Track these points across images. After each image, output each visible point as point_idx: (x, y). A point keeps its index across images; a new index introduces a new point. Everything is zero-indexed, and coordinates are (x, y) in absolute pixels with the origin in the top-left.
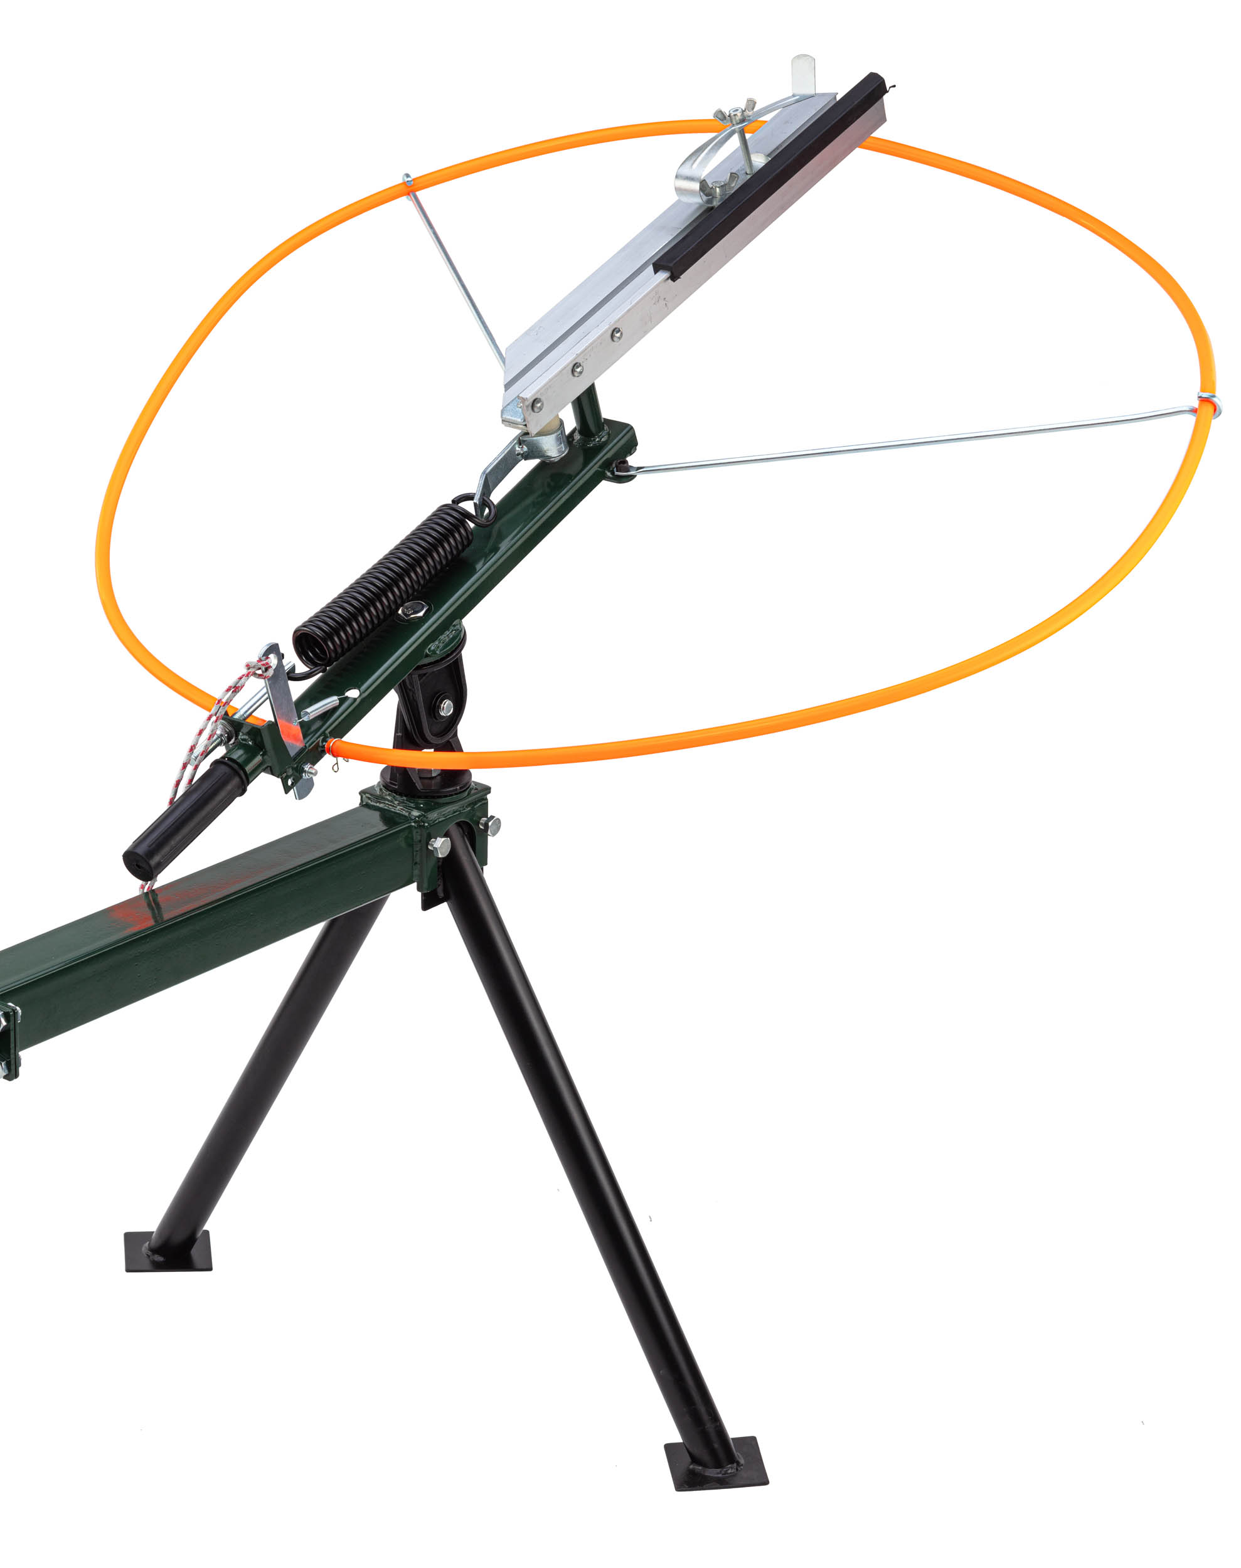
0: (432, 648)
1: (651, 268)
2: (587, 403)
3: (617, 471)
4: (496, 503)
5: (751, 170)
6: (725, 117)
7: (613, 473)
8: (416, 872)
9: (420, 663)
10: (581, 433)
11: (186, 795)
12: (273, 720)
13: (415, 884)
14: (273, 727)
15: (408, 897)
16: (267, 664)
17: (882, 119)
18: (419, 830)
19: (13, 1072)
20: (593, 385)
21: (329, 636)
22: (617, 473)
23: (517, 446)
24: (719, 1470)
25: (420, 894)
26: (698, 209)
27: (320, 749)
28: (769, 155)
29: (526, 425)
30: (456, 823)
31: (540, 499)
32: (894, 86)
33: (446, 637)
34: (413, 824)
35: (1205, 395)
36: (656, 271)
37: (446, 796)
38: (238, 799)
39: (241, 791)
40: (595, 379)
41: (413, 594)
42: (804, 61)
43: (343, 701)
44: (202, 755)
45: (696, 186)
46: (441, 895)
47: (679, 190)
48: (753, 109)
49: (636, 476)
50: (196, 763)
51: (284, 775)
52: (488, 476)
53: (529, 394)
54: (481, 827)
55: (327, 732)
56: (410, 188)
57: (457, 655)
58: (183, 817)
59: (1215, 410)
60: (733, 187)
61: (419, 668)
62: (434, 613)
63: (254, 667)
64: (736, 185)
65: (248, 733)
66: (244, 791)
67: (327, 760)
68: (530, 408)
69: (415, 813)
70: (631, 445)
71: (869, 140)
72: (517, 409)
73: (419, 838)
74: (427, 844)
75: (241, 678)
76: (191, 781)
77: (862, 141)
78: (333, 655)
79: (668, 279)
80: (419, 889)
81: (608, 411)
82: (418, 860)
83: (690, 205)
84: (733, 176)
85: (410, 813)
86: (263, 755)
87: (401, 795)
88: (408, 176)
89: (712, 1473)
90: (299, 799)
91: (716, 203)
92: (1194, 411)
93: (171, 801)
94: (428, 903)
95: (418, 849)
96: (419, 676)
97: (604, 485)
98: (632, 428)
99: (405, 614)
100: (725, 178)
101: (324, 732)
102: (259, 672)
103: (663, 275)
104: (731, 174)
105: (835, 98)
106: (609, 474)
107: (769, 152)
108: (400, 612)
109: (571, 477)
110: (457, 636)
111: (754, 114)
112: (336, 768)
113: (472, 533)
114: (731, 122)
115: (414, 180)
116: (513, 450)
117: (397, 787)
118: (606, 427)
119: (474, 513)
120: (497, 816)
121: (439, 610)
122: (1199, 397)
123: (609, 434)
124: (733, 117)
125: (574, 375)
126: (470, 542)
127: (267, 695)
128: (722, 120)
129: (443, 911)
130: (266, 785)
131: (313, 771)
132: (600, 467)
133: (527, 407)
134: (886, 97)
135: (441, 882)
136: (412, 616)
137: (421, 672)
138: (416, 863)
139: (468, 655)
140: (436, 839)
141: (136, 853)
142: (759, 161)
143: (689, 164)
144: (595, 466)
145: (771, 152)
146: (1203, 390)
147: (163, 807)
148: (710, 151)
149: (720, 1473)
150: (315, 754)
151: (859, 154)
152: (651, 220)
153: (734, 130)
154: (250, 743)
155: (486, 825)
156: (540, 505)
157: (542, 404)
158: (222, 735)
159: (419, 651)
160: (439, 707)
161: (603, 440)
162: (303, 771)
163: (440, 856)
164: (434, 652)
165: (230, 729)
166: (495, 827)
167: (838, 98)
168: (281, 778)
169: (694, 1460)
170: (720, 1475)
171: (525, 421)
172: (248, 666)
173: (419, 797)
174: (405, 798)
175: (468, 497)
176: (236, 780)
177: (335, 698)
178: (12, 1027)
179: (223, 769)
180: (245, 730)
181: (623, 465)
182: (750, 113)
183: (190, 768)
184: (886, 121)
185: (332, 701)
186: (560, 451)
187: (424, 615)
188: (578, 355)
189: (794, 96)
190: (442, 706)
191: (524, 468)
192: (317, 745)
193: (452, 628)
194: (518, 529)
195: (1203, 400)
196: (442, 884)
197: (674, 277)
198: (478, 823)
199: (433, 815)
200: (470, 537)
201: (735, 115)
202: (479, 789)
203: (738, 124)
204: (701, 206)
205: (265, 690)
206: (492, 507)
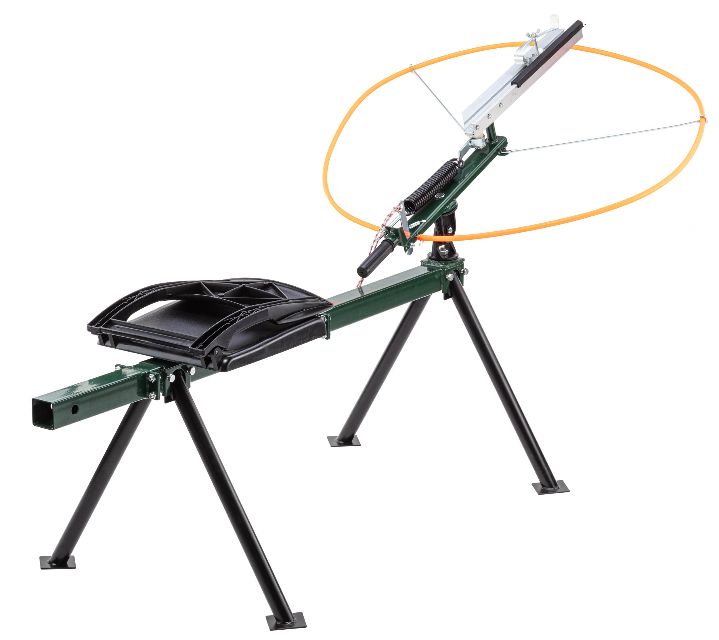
0: (448, 207)
1: (510, 83)
2: (491, 129)
3: (502, 152)
4: (464, 161)
5: (539, 54)
6: (530, 35)
7: (500, 153)
8: (442, 286)
9: (444, 213)
10: (489, 140)
11: (374, 252)
12: (401, 226)
13: (442, 291)
14: (401, 229)
15: (439, 295)
16: (400, 207)
17: (582, 36)
18: (443, 272)
19: (329, 337)
20: (493, 123)
21: (416, 201)
22: (502, 153)
23: (469, 143)
24: (552, 488)
25: (443, 294)
26: (522, 66)
27: (415, 238)
28: (544, 49)
29: (474, 134)
30: (454, 270)
31: (476, 162)
32: (586, 25)
33: (451, 204)
34: (441, 269)
35: (702, 115)
36: (512, 85)
37: (451, 260)
38: (391, 253)
39: (392, 250)
40: (494, 121)
41: (439, 191)
42: (555, 16)
43: (421, 223)
44: (379, 238)
45: (522, 58)
46: (450, 295)
47: (516, 60)
48: (539, 32)
49: (508, 153)
50: (377, 241)
51: (405, 246)
52: (461, 153)
53: (475, 123)
54: (462, 272)
55: (417, 233)
56: (412, 69)
57: (453, 212)
58: (376, 257)
59: (706, 121)
60: (533, 59)
61: (443, 214)
62: (448, 196)
63: (396, 208)
64: (534, 58)
65: (393, 231)
66: (393, 250)
67: (418, 242)
68: (475, 128)
69: (442, 266)
70: (506, 143)
71: (574, 46)
72: (470, 130)
73: (443, 274)
74: (446, 276)
75: (392, 212)
76: (376, 247)
77: (572, 47)
78: (417, 208)
79: (516, 87)
80: (443, 292)
81: (499, 132)
82: (442, 282)
83: (519, 65)
84: (533, 55)
85: (439, 266)
86: (399, 238)
87: (436, 260)
88: (411, 65)
89: (549, 489)
90: (409, 255)
91: (528, 64)
92: (699, 121)
93: (370, 254)
94: (446, 297)
95: (442, 278)
96: (443, 217)
97: (498, 157)
98: (506, 138)
99: (438, 197)
100: (530, 56)
101: (416, 233)
102: (397, 210)
103: (515, 86)
104: (533, 54)
105: (564, 31)
106: (499, 153)
107: (544, 47)
108: (436, 196)
109: (486, 155)
110: (455, 204)
111: (539, 34)
112: (420, 245)
113: (458, 171)
114: (532, 37)
115: (414, 66)
116: (468, 144)
117: (434, 258)
118: (497, 138)
119: (457, 163)
120: (467, 268)
121: (449, 195)
122: (700, 116)
123: (498, 140)
124: (532, 35)
125: (488, 118)
126: (457, 174)
127: (399, 218)
128: (529, 36)
129: (450, 300)
130: (399, 249)
131: (414, 245)
132: (496, 151)
133: (474, 128)
134: (583, 29)
135: (450, 290)
136: (440, 197)
137: (444, 216)
138: (442, 283)
139: (457, 213)
140: (448, 274)
141: (362, 268)
142: (541, 51)
143: (519, 51)
144: (494, 150)
145: (545, 48)
146: (701, 113)
147: (367, 256)
148: (525, 46)
149: (553, 489)
150: (414, 240)
151: (571, 51)
152: (506, 71)
153: (533, 40)
154: (394, 234)
155: (464, 272)
156: (476, 164)
157: (479, 127)
158: (384, 232)
159: (443, 209)
160: (448, 230)
161: (497, 142)
162: (410, 245)
163: (450, 280)
164: (448, 209)
165: (387, 230)
166: (467, 272)
167: (565, 31)
168: (404, 247)
169: (543, 486)
170: (553, 490)
171: (473, 133)
172: (394, 208)
173: (442, 261)
174: (437, 261)
175: (456, 159)
176: (391, 246)
177: (419, 222)
178: (328, 321)
179: (386, 243)
180: (392, 230)
181: (504, 150)
182: (538, 34)
183: (375, 243)
184: (583, 37)
185: (418, 223)
186: (483, 145)
187: (444, 196)
188: (490, 111)
189: (551, 29)
190: (449, 230)
191: (472, 151)
192: (414, 237)
193: (453, 201)
194: (468, 174)
195: (702, 117)
196: (450, 291)
197: (518, 87)
198: (461, 271)
199: (448, 266)
200: (457, 172)
201: (533, 35)
202: (461, 259)
203: (534, 37)
204: (523, 65)
205: (399, 216)
206: (463, 162)
